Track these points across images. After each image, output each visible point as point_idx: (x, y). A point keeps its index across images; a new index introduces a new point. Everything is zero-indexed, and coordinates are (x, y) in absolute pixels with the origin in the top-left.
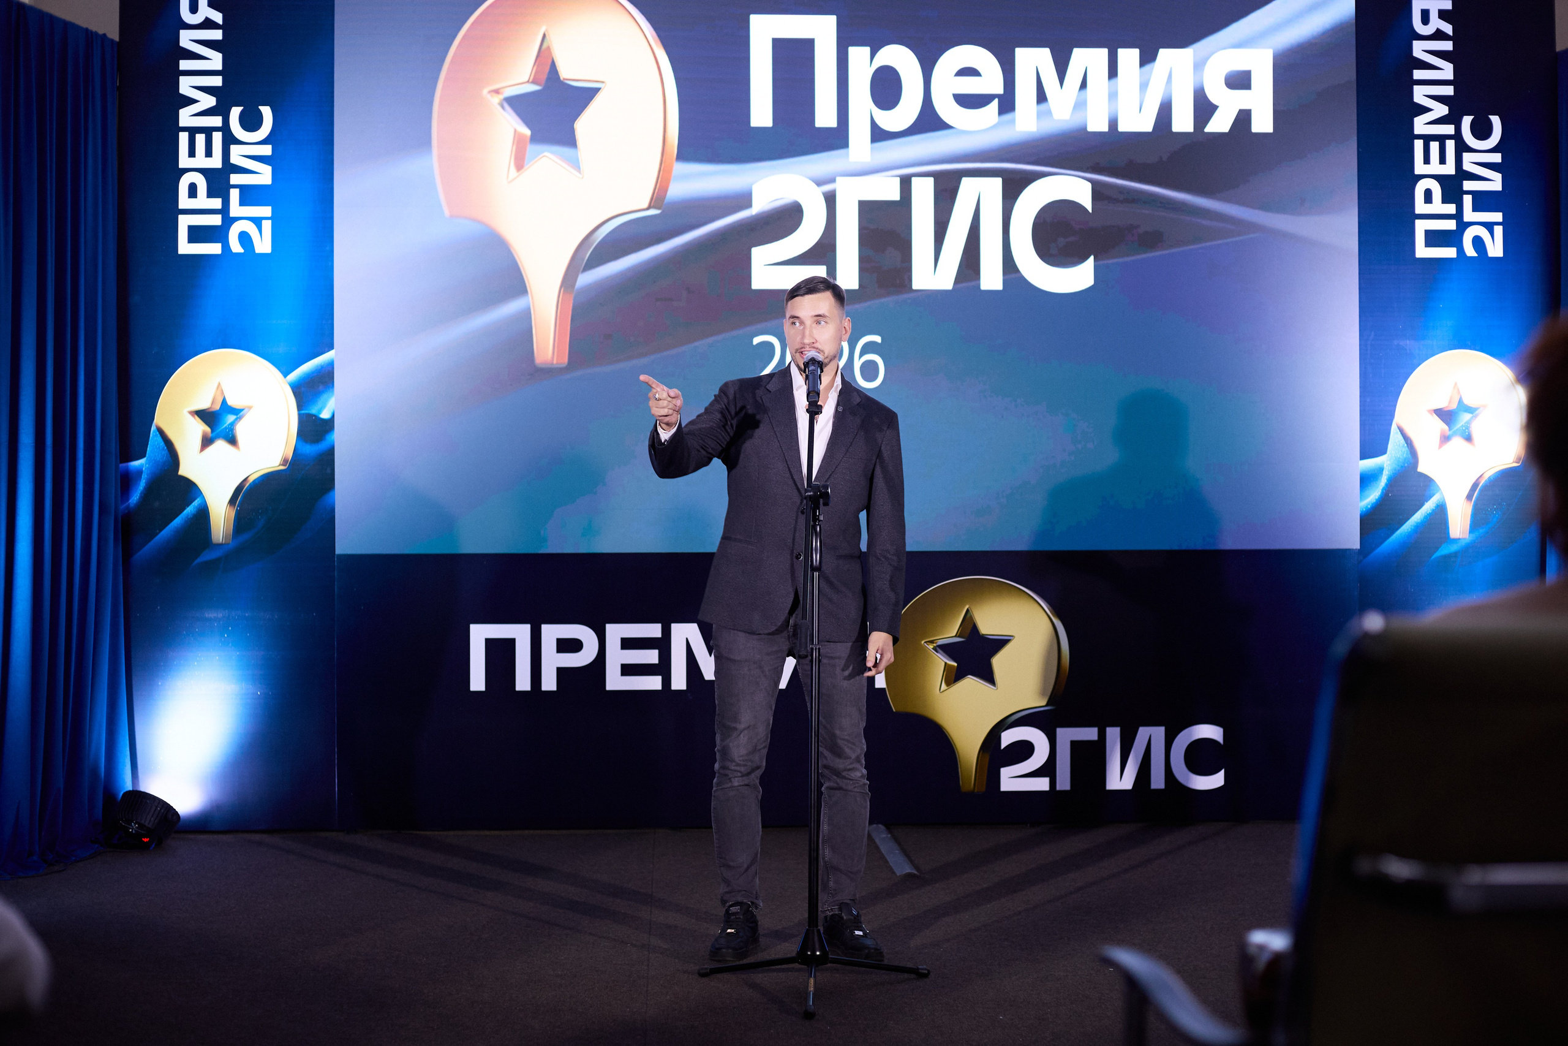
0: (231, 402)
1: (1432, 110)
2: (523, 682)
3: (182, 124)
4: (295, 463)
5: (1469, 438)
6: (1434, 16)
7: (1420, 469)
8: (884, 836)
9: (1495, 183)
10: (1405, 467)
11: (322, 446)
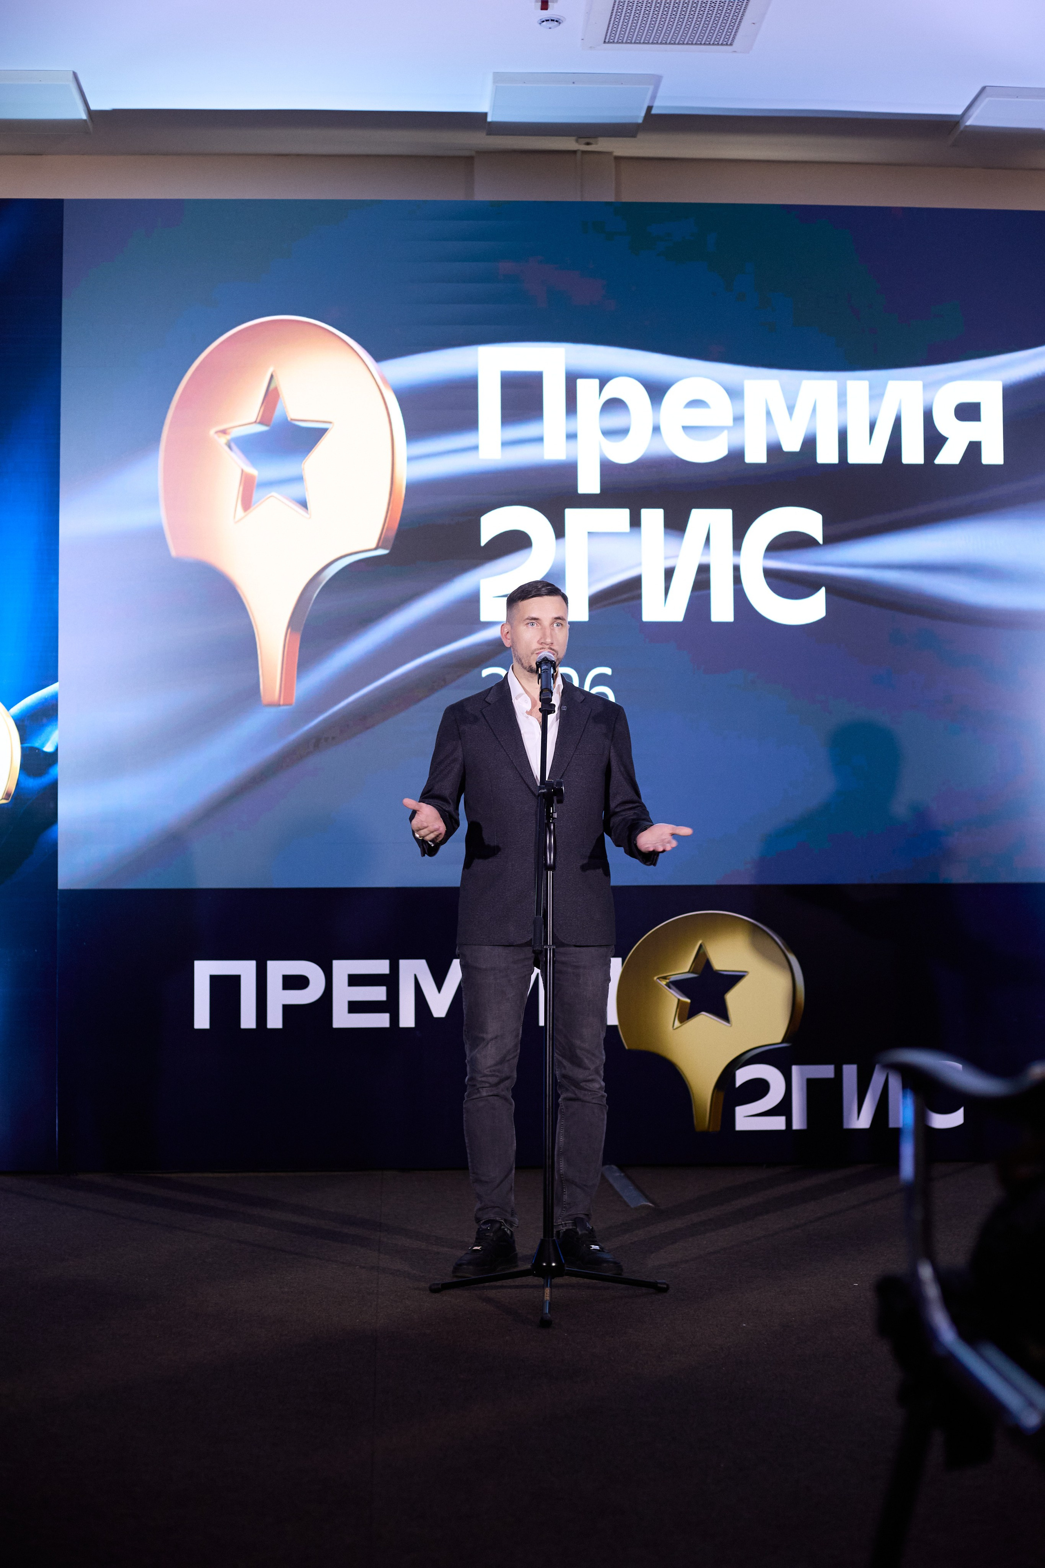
2: (248, 1020)
4: (18, 796)
8: (618, 1174)
11: (45, 780)
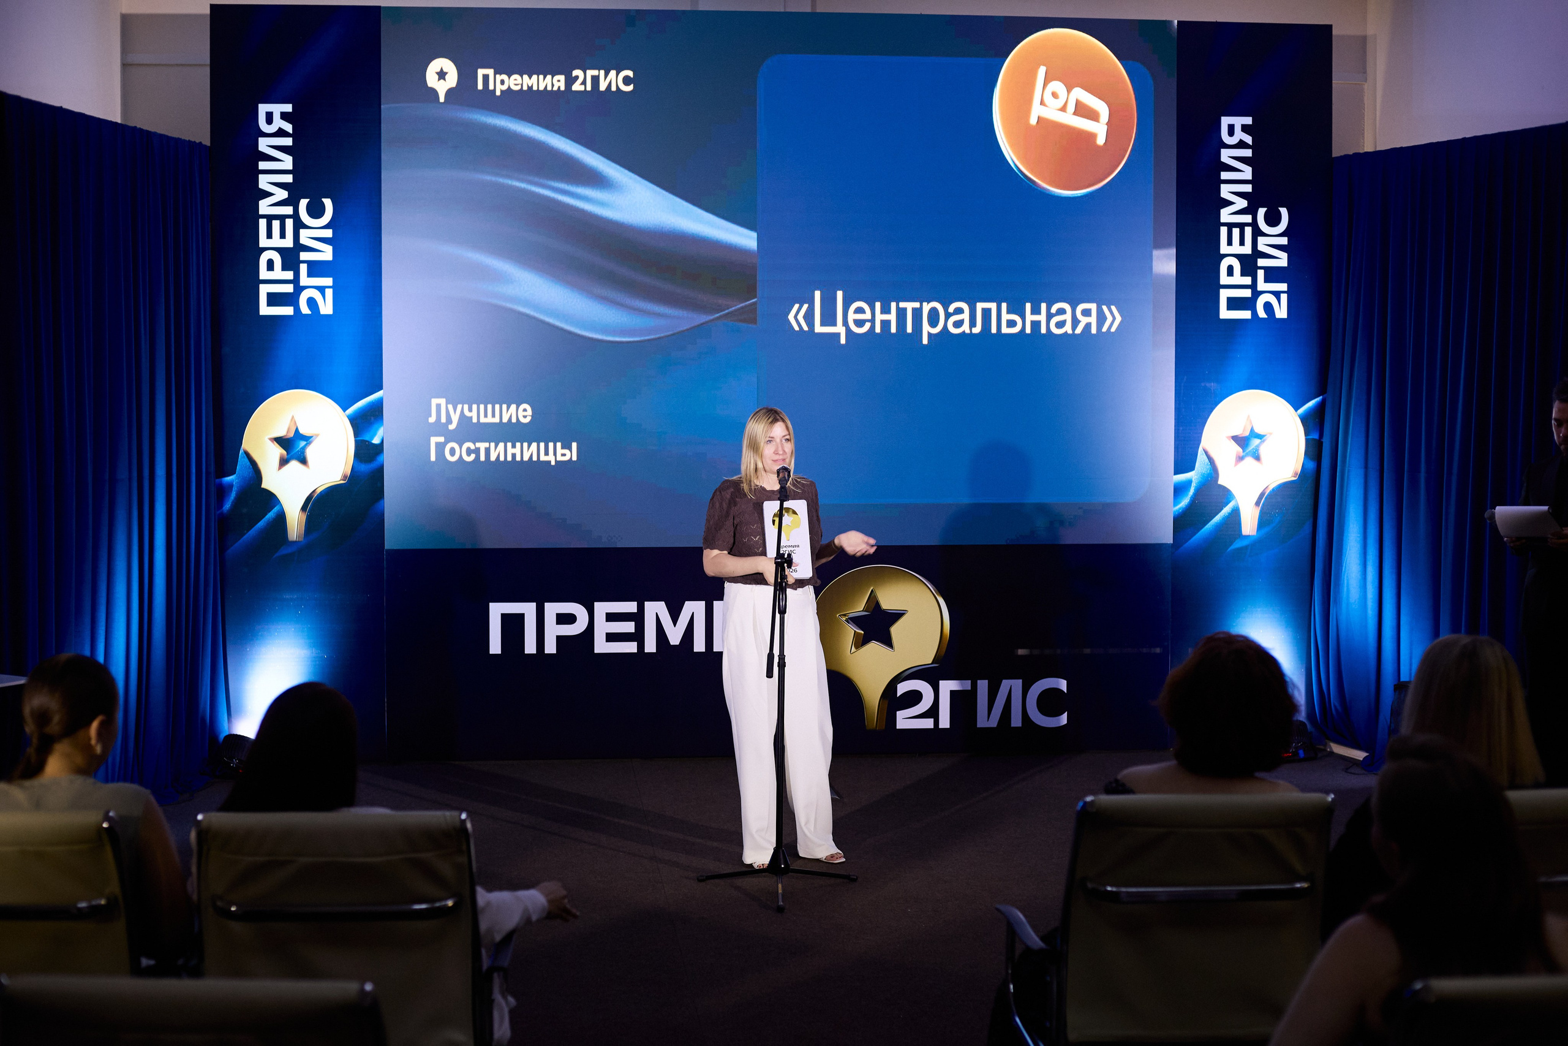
0: (301, 431)
1: (1234, 203)
2: (530, 648)
3: (261, 213)
4: (353, 478)
5: (1258, 458)
6: (1238, 129)
7: (1219, 482)
9: (1282, 260)
10: (1208, 480)
11: (373, 465)
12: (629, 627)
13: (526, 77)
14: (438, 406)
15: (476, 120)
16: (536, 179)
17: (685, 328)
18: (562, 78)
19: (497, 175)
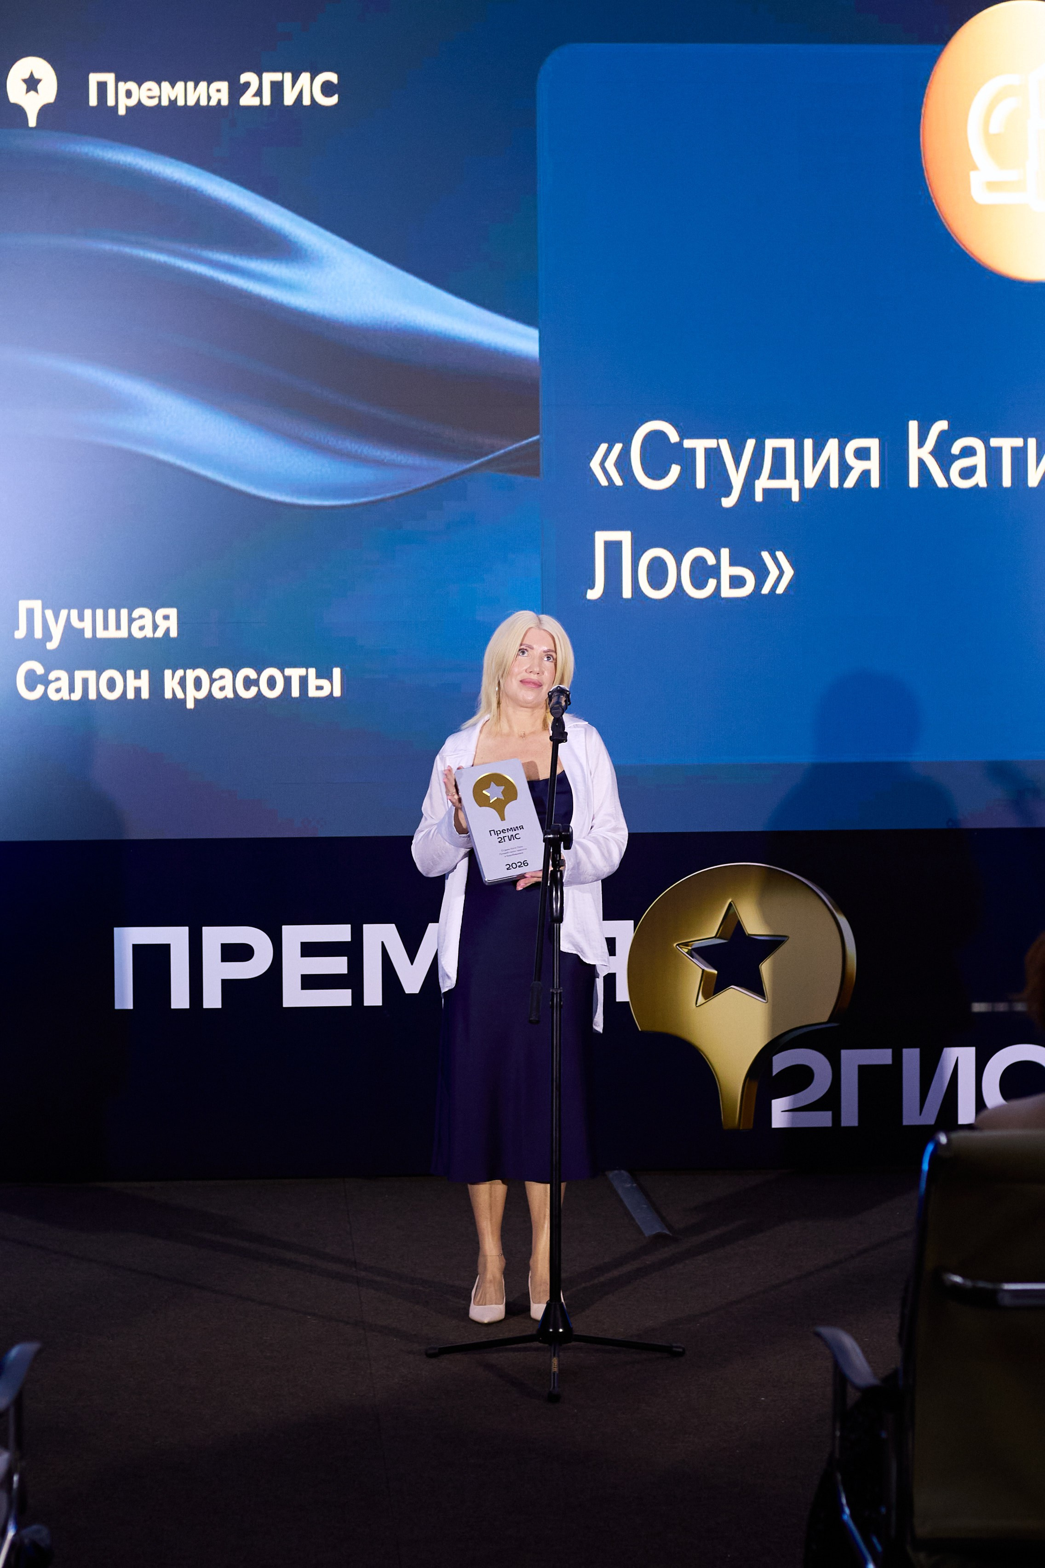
2: (180, 999)
8: (629, 1185)
12: (338, 965)
13: (165, 85)
14: (30, 612)
15: (87, 154)
16: (183, 248)
17: (424, 484)
18: (224, 86)
19: (120, 241)
